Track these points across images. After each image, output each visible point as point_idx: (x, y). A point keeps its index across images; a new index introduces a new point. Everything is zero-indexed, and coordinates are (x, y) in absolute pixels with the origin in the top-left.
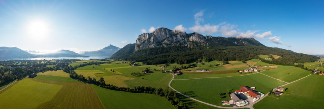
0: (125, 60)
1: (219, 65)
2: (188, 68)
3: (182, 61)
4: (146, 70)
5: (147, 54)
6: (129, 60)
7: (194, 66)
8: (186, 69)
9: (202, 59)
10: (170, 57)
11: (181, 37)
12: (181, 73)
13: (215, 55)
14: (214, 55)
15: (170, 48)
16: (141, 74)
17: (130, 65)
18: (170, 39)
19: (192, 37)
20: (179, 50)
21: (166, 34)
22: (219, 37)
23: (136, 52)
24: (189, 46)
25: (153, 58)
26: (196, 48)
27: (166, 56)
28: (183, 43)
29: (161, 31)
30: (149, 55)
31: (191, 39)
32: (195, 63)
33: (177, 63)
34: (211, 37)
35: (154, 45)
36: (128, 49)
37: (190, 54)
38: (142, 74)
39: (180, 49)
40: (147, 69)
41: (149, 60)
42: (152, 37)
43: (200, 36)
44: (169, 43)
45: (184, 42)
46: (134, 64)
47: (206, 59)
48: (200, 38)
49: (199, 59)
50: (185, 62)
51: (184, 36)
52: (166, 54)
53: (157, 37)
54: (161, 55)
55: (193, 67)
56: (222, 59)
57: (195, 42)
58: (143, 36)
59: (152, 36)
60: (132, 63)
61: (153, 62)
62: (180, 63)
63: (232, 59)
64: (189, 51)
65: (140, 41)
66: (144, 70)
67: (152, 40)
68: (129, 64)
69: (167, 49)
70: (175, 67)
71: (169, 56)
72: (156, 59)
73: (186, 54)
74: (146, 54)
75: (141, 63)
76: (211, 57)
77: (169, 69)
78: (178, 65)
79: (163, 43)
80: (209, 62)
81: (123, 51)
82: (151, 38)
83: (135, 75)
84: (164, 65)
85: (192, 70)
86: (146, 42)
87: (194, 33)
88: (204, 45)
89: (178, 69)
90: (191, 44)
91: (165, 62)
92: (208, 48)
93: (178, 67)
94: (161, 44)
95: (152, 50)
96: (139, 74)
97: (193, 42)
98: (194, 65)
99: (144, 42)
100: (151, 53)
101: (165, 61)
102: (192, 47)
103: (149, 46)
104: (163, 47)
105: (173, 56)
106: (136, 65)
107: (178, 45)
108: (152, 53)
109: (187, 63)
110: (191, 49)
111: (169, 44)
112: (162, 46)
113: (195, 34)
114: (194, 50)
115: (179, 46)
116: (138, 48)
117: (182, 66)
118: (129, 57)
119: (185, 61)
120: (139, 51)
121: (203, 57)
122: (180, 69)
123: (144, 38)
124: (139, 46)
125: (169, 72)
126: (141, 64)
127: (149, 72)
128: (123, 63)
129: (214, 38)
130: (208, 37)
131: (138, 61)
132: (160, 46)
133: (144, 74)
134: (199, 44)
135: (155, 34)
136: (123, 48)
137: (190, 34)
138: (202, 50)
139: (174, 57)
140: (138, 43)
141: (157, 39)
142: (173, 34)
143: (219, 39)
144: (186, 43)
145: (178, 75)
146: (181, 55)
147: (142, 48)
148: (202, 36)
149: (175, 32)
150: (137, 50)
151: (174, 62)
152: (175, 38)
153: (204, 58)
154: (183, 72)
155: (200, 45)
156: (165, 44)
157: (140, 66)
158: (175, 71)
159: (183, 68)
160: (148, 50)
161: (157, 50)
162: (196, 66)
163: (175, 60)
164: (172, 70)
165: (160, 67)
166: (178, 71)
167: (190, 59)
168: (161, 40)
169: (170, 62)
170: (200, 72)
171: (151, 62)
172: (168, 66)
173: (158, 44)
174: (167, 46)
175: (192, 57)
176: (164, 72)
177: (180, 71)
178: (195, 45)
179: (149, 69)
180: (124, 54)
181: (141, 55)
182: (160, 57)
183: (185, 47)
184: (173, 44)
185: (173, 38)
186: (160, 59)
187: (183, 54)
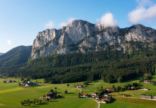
0: (10, 77)
2: (124, 90)
3: (113, 77)
4: (51, 93)
5: (53, 65)
6: (19, 76)
7: (137, 87)
8: (121, 93)
10: (92, 70)
11: (110, 35)
12: (112, 100)
15: (92, 55)
16: (41, 101)
17: (20, 85)
18: (92, 39)
19: (129, 33)
20: (107, 59)
21: (85, 32)
23: (33, 62)
24: (124, 50)
25: (62, 72)
26: (138, 54)
27: (84, 68)
28: (113, 46)
29: (76, 26)
30: (55, 66)
31: (128, 37)
32: (137, 82)
33: (105, 81)
35: (65, 49)
36: (17, 55)
37: (128, 64)
38: (43, 101)
39: (108, 56)
40: (52, 91)
41: (56, 76)
42: (62, 37)
43: (145, 30)
44: (89, 46)
45: (116, 44)
46: (28, 84)
48: (147, 35)
49: (146, 75)
50: (118, 79)
51: (114, 34)
52: (86, 65)
53: (69, 36)
54: (77, 66)
55: (134, 89)
57: (137, 42)
58: (46, 34)
59: (62, 34)
60: (24, 82)
61: (63, 78)
62: (109, 80)
64: (126, 59)
65: (41, 43)
66: (46, 93)
67: (61, 41)
68: (17, 84)
70: (100, 88)
71: (90, 68)
72: (68, 73)
73: (120, 65)
74: (51, 66)
75: (42, 80)
77: (90, 91)
78: (106, 83)
79: (80, 46)
82: (60, 37)
83: (29, 105)
85: (134, 94)
86: (52, 44)
87: (133, 27)
89: (106, 92)
90: (129, 47)
93: (105, 87)
95: (61, 59)
96: (38, 102)
97: (132, 42)
98: (136, 85)
99: (47, 45)
100: (60, 63)
101: (83, 76)
102: (130, 51)
103: (56, 52)
104: (81, 54)
105: (97, 69)
106: (32, 85)
107: (104, 49)
109: (123, 80)
110: (129, 55)
111: (90, 49)
112: (78, 52)
113: (135, 28)
114: (135, 57)
115: (106, 51)
116: (36, 53)
117: (114, 86)
118: (19, 71)
119: (118, 77)
120: (37, 60)
121: (154, 71)
122: (110, 92)
123: (47, 38)
124: (38, 51)
125: (90, 96)
126: (41, 83)
127: (56, 98)
128: (5, 82)
131: (36, 78)
132: (74, 51)
133: (46, 102)
134: (145, 46)
135: (66, 30)
137: (126, 28)
138: (150, 57)
139: (98, 70)
140: (37, 45)
141: (70, 40)
142: (97, 32)
144: (120, 46)
145: (107, 102)
146: (111, 66)
147: (45, 55)
148: (151, 29)
149: (100, 28)
150: (35, 57)
151: (100, 78)
152: (99, 37)
154: (115, 98)
155: (147, 48)
156: (83, 49)
157: (40, 85)
158: (100, 95)
159: (115, 89)
160: (54, 58)
161: (71, 58)
162: (141, 87)
163: (101, 76)
164: (95, 92)
165: (75, 88)
166: (107, 96)
167: (129, 74)
168: (76, 41)
169: (92, 79)
170: (150, 99)
171: (59, 78)
172: (88, 86)
173: (71, 48)
174: (87, 51)
175: (131, 70)
176: (82, 96)
177: (110, 96)
178: (136, 48)
179: (56, 91)
180: (8, 65)
181: (41, 67)
182: (75, 70)
183: (117, 53)
184: (96, 47)
185: (96, 38)
186: (75, 73)
187: (115, 65)
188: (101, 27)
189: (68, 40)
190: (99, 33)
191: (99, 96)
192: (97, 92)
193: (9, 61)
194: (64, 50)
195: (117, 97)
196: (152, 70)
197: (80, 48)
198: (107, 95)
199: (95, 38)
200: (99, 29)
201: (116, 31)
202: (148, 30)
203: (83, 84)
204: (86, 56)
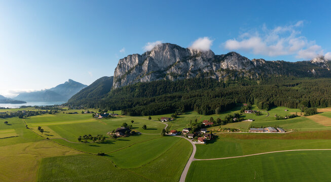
0: (90, 108)
1: (297, 116)
2: (225, 123)
3: (209, 108)
4: (124, 128)
5: (136, 95)
6: (98, 107)
7: (239, 118)
8: (223, 127)
9: (252, 103)
10: (183, 100)
11: (204, 60)
12: (213, 139)
13: (278, 96)
14: (276, 96)
15: (182, 83)
16: (105, 138)
17: (95, 116)
18: (182, 64)
19: (225, 61)
20: (200, 87)
21: (175, 56)
22: (280, 61)
23: (114, 92)
24: (220, 78)
25: (145, 102)
26: (234, 83)
27: (173, 98)
28: (208, 73)
29: (163, 50)
30: (138, 96)
31: (224, 65)
32: (238, 112)
33: (199, 113)
34: (264, 62)
35: (150, 76)
36: (100, 86)
37: (225, 93)
39: (202, 85)
40: (125, 125)
41: (137, 106)
42: (147, 63)
43: (241, 59)
44: (179, 73)
45: (210, 71)
47: (263, 103)
48: (243, 64)
49: (245, 105)
50: (216, 110)
51: (209, 60)
52: (175, 94)
53: (155, 61)
54: (164, 95)
55: (236, 121)
56: (297, 104)
57: (233, 71)
58: (128, 60)
59: (146, 59)
60: (100, 113)
61: (144, 109)
62: (204, 112)
63: (320, 104)
64: (222, 88)
65: (123, 71)
66: (116, 128)
67: (145, 67)
68: (92, 115)
69: (175, 84)
70: (194, 122)
71: (180, 97)
72: (153, 103)
73: (217, 94)
75: (119, 112)
76: (271, 100)
77: (180, 126)
78: (201, 116)
79: (168, 72)
80: (269, 110)
81: (90, 89)
82: (143, 63)
84: (169, 116)
85: (239, 128)
86: (134, 71)
88: (251, 77)
89: (203, 127)
90: (224, 75)
91: (171, 110)
92: (258, 82)
93: (201, 121)
94: (165, 75)
95: (145, 87)
96: (101, 139)
97: (228, 70)
98: (237, 116)
99: (129, 72)
102: (226, 80)
103: (140, 80)
104: (169, 82)
105: (188, 98)
106: (106, 116)
107: (197, 77)
108: (145, 94)
109: (222, 111)
110: (224, 84)
111: (180, 76)
112: (165, 79)
113: (231, 55)
114: (231, 86)
115: (199, 79)
116: (118, 83)
117: (212, 119)
118: (99, 102)
119: (215, 107)
120: (119, 90)
121: (253, 100)
122: (208, 126)
123: (129, 65)
124: (119, 80)
125: (179, 133)
126: (118, 115)
127: (129, 135)
128: (83, 113)
129: (269, 63)
130: (258, 61)
131: (114, 109)
132: (161, 78)
133: (112, 140)
134: (241, 76)
135: (151, 55)
136: (91, 85)
137: (222, 55)
139: (190, 99)
140: (119, 73)
141: (155, 66)
142: (188, 57)
143: (279, 65)
144: (215, 74)
145: (207, 142)
146: (206, 95)
147: (127, 84)
148: (247, 59)
150: (116, 87)
151: (192, 110)
152: (191, 63)
153: (256, 101)
154: (217, 134)
155: (243, 77)
156: (171, 75)
157: (115, 118)
158: (195, 131)
159: (214, 122)
160: (137, 86)
161: (156, 86)
162: (244, 118)
163: (193, 107)
164: (188, 127)
165: (159, 122)
166: (204, 132)
167: (228, 104)
168: (163, 67)
169: (183, 110)
170: (262, 132)
171: (139, 109)
172: (177, 119)
173: (157, 75)
174: (176, 79)
175: (230, 99)
176: (168, 133)
177: (209, 132)
178: (232, 76)
179: (131, 126)
180: (91, 97)
181: (122, 97)
182: (160, 100)
183: (212, 81)
184: (188, 74)
185: (188, 64)
186: (161, 103)
187: (210, 94)
188: (193, 51)
189: (153, 66)
190: (191, 58)
191: (193, 133)
192: (189, 127)
193: (92, 92)
194: (148, 78)
195: (219, 133)
196: (251, 99)
197: (168, 74)
198: (205, 130)
199: (186, 64)
200: (191, 54)
201: (211, 57)
202: (244, 59)
203: (170, 117)
204: (176, 84)
